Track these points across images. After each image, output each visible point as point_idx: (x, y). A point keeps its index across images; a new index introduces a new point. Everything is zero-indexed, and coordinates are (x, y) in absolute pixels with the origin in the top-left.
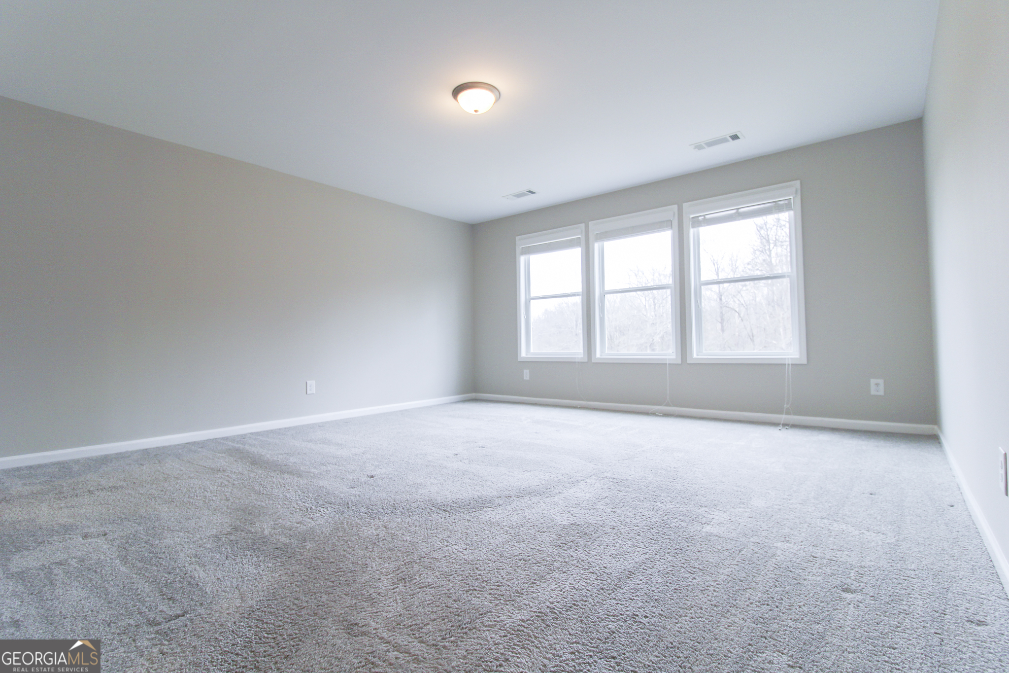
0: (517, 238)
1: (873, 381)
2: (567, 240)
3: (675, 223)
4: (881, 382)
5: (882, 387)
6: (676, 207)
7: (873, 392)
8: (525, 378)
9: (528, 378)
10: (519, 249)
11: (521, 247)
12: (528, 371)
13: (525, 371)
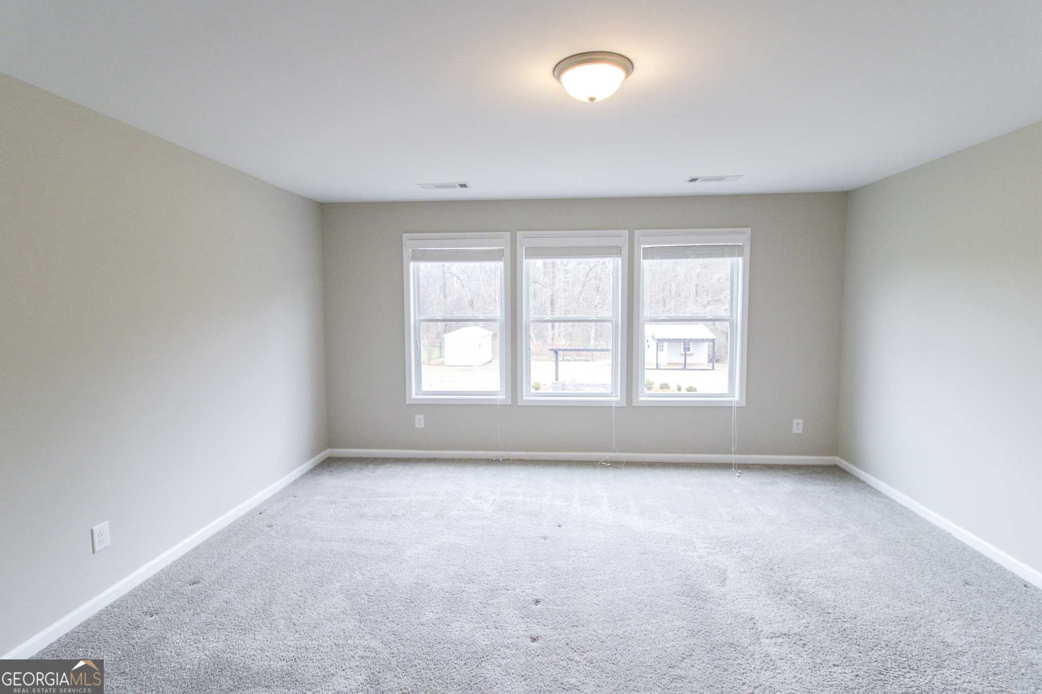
0: (405, 236)
1: (795, 421)
2: (486, 250)
3: (625, 250)
4: (801, 421)
5: (801, 426)
6: (627, 232)
7: (795, 431)
8: (417, 426)
9: (422, 426)
10: (407, 252)
11: (411, 250)
12: (422, 417)
13: (417, 417)
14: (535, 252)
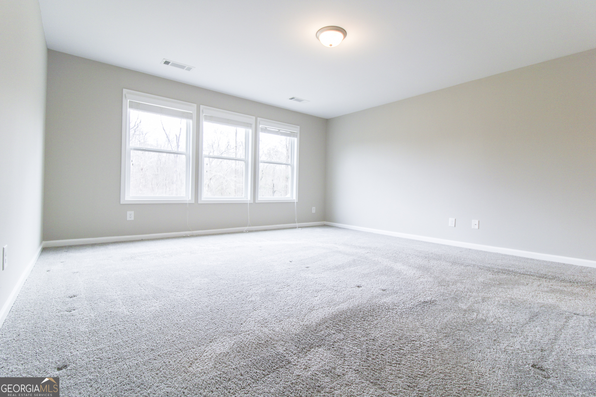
0: (125, 90)
1: (313, 208)
3: (254, 126)
7: (313, 212)
8: (128, 219)
9: (133, 219)
10: (126, 102)
11: (128, 100)
12: (133, 212)
13: (129, 213)
14: (211, 119)
